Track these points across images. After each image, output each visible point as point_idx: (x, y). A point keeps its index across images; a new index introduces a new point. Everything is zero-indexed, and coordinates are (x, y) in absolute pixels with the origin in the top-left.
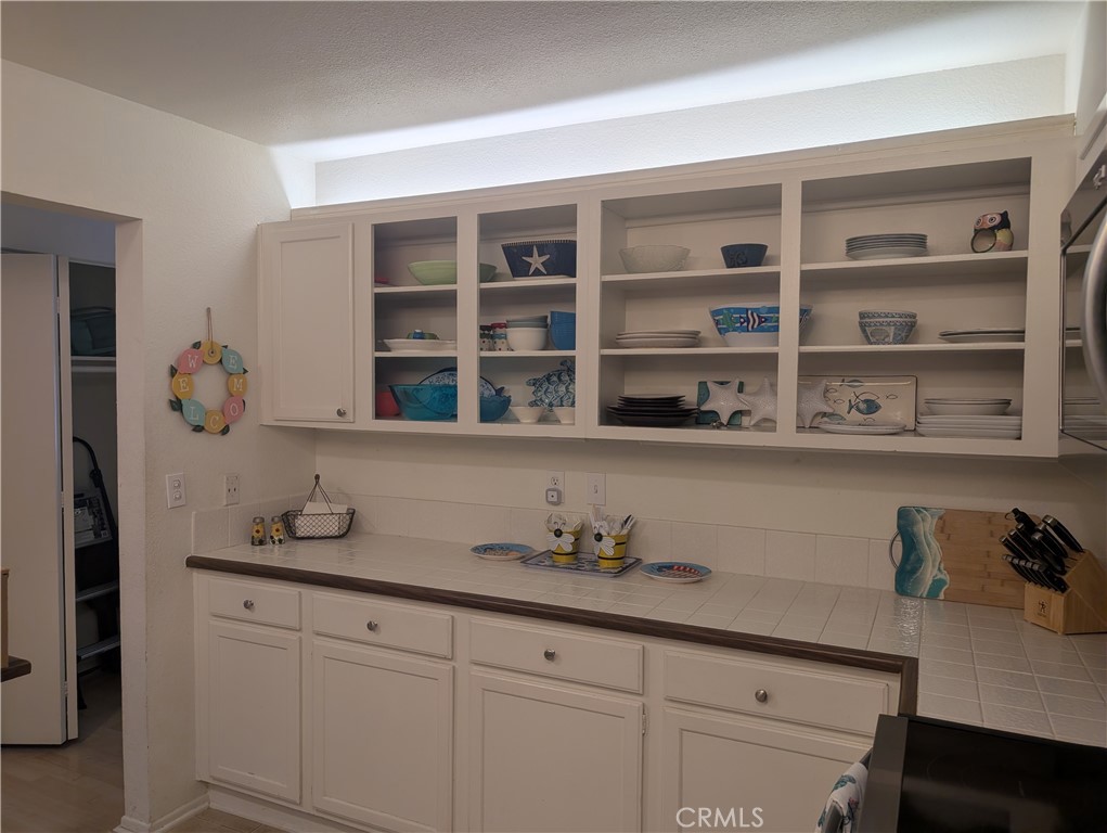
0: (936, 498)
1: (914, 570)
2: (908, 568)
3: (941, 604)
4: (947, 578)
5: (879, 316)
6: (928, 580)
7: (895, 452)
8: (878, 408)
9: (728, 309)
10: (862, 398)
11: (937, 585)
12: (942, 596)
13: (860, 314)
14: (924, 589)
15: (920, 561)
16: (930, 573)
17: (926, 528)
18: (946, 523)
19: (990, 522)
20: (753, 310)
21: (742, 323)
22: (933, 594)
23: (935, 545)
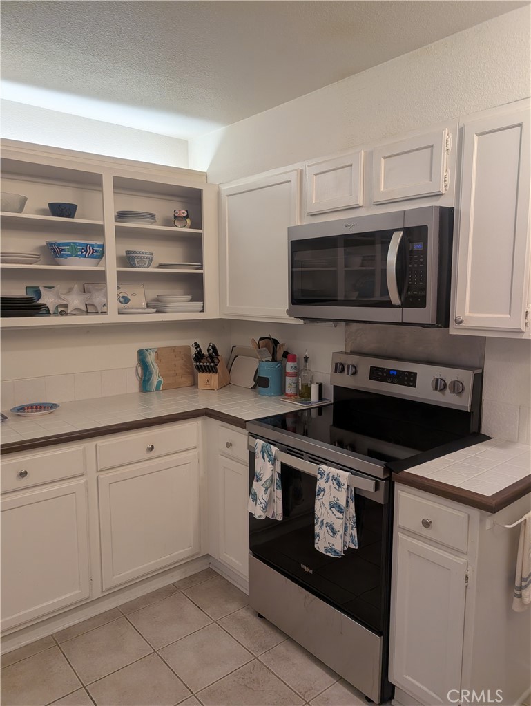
0: (154, 343)
1: (149, 379)
2: (146, 378)
3: (161, 392)
4: (162, 379)
5: (143, 253)
6: (155, 383)
7: (162, 321)
8: (129, 300)
9: (73, 243)
10: (121, 295)
11: (159, 383)
12: (161, 389)
13: (126, 252)
14: (154, 388)
15: (151, 374)
16: (155, 379)
17: (151, 358)
18: (159, 353)
19: (174, 351)
20: (91, 245)
21: (82, 252)
22: (157, 389)
23: (155, 365)
